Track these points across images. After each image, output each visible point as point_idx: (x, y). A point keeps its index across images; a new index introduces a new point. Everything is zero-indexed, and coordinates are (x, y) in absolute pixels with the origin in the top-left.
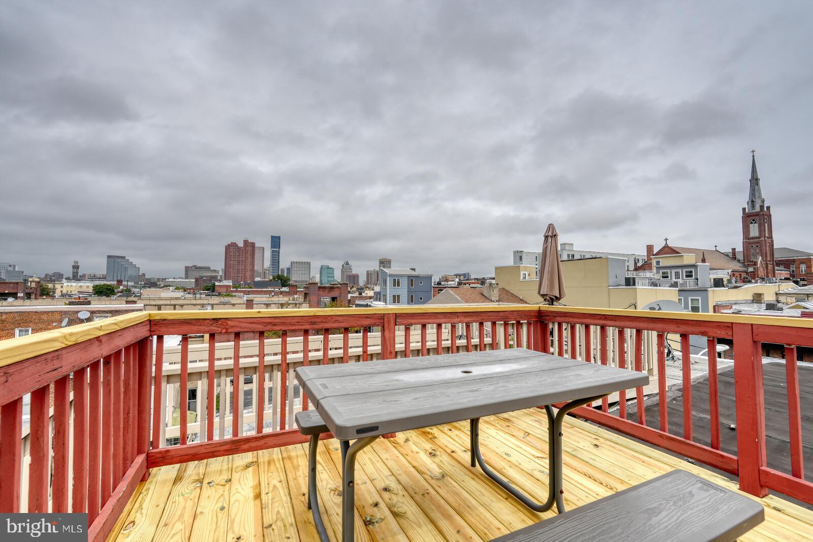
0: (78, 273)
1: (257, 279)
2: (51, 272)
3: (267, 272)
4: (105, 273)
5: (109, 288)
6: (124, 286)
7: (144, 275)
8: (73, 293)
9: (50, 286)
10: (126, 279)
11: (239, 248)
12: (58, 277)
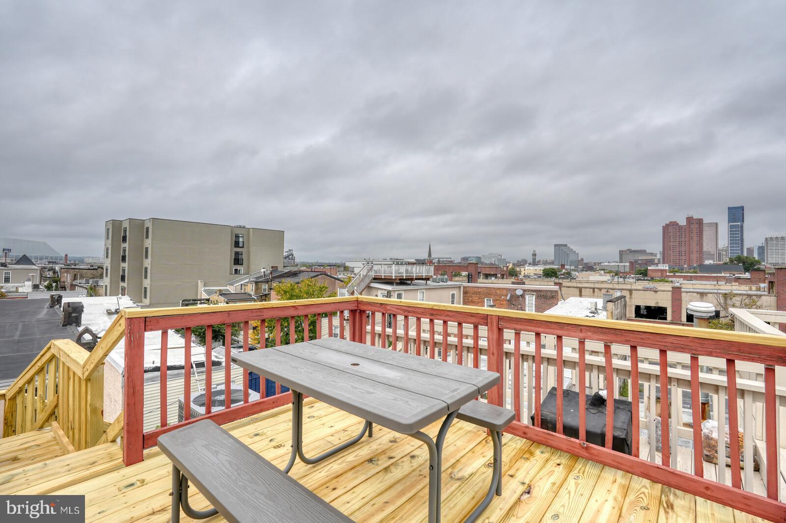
0: (535, 259)
1: (707, 262)
2: (520, 259)
3: (724, 253)
4: (553, 259)
5: (553, 271)
6: (566, 270)
7: (582, 260)
8: (531, 274)
9: (518, 269)
10: (569, 263)
11: (681, 227)
12: (522, 263)
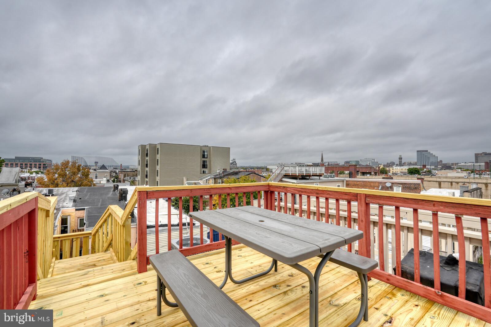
0: (402, 161)
2: (389, 162)
4: (416, 161)
5: (416, 170)
6: (427, 169)
7: (441, 161)
8: (398, 172)
9: (387, 169)
10: (429, 164)
12: (392, 164)
